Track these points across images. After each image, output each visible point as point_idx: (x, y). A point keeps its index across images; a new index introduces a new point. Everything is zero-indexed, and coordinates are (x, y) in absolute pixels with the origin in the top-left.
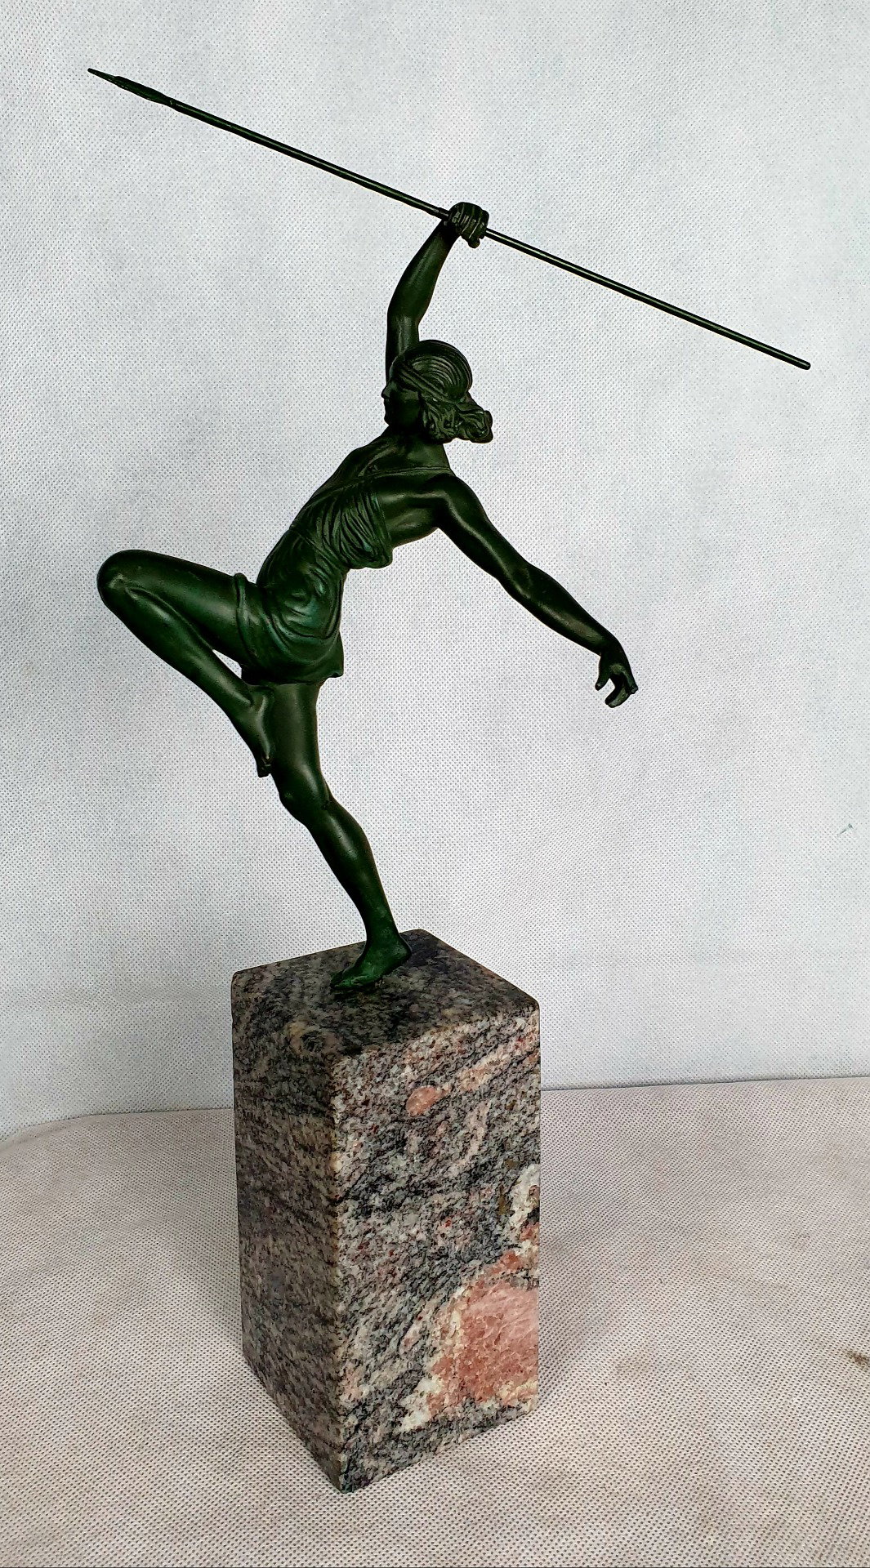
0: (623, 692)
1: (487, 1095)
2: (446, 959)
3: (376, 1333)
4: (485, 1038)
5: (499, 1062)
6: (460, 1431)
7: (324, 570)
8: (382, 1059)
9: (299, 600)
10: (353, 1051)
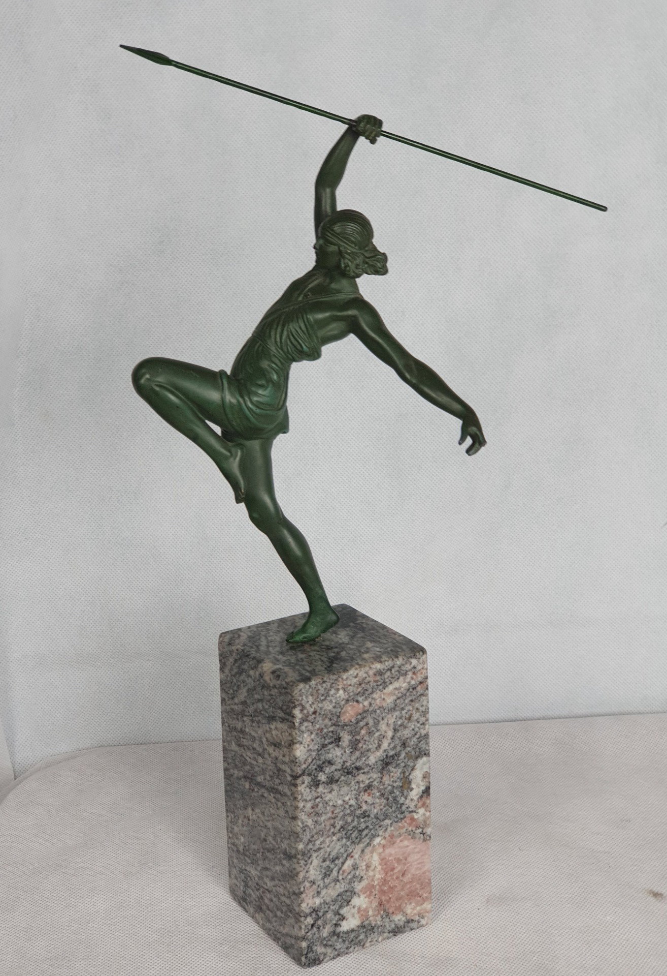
0: (477, 445)
1: (392, 710)
2: (363, 623)
3: (324, 865)
4: (391, 673)
5: (400, 688)
6: (379, 934)
7: (276, 365)
8: (324, 685)
9: (261, 386)
10: (306, 680)
